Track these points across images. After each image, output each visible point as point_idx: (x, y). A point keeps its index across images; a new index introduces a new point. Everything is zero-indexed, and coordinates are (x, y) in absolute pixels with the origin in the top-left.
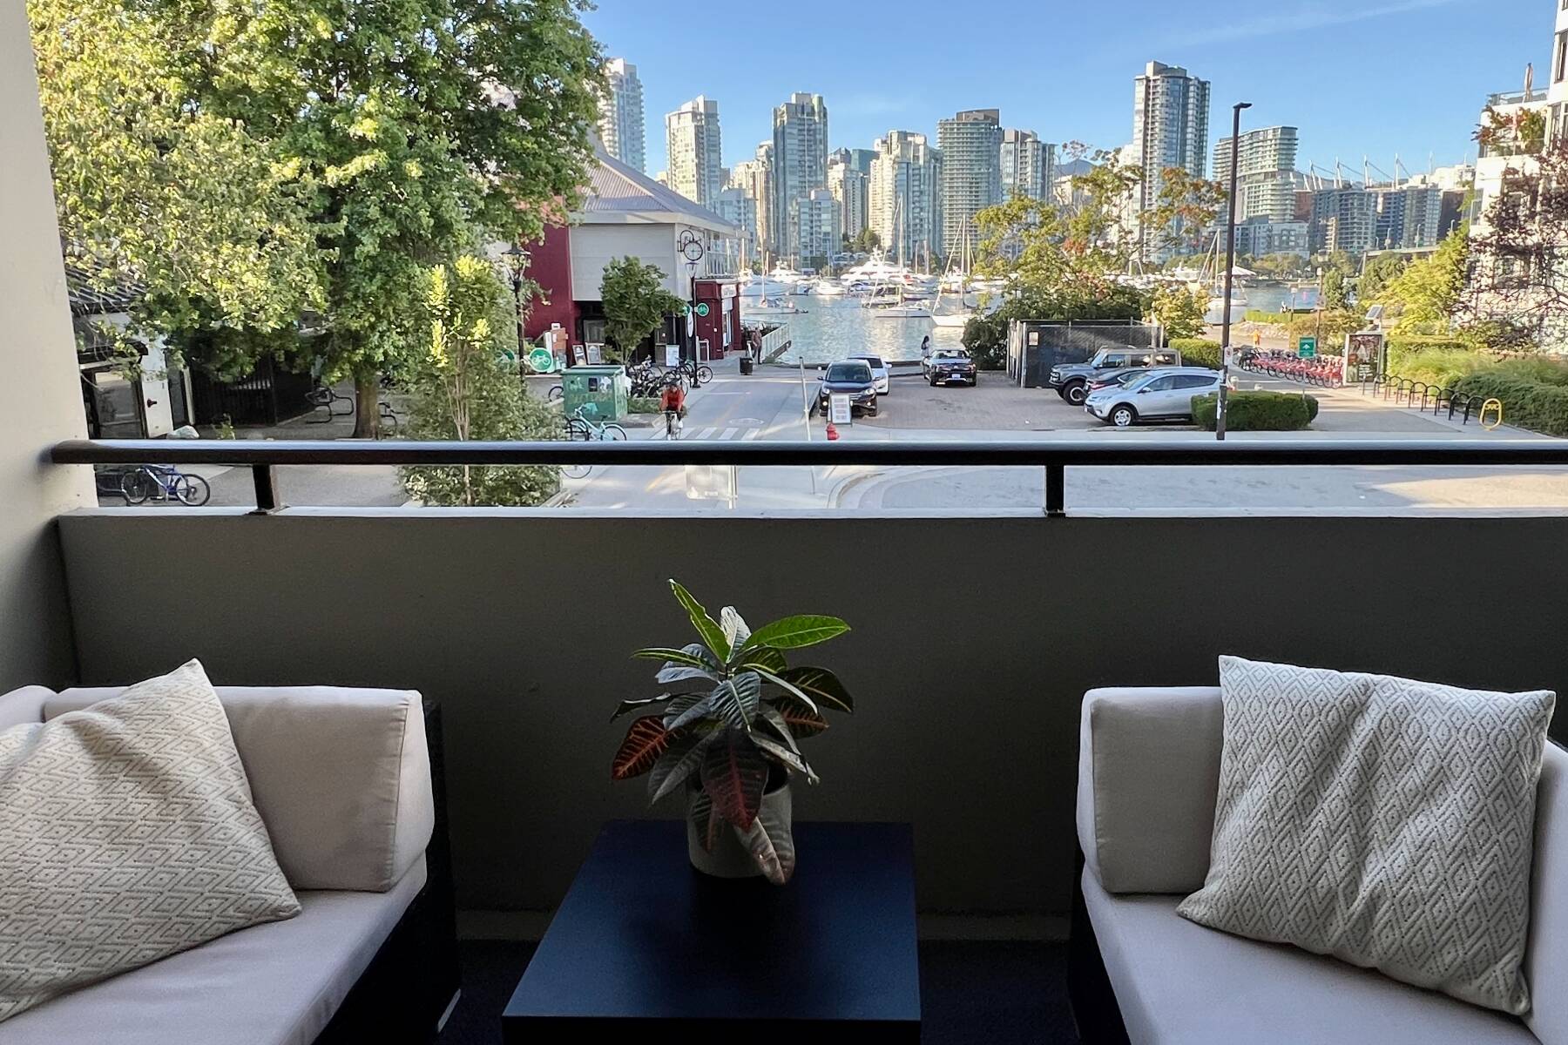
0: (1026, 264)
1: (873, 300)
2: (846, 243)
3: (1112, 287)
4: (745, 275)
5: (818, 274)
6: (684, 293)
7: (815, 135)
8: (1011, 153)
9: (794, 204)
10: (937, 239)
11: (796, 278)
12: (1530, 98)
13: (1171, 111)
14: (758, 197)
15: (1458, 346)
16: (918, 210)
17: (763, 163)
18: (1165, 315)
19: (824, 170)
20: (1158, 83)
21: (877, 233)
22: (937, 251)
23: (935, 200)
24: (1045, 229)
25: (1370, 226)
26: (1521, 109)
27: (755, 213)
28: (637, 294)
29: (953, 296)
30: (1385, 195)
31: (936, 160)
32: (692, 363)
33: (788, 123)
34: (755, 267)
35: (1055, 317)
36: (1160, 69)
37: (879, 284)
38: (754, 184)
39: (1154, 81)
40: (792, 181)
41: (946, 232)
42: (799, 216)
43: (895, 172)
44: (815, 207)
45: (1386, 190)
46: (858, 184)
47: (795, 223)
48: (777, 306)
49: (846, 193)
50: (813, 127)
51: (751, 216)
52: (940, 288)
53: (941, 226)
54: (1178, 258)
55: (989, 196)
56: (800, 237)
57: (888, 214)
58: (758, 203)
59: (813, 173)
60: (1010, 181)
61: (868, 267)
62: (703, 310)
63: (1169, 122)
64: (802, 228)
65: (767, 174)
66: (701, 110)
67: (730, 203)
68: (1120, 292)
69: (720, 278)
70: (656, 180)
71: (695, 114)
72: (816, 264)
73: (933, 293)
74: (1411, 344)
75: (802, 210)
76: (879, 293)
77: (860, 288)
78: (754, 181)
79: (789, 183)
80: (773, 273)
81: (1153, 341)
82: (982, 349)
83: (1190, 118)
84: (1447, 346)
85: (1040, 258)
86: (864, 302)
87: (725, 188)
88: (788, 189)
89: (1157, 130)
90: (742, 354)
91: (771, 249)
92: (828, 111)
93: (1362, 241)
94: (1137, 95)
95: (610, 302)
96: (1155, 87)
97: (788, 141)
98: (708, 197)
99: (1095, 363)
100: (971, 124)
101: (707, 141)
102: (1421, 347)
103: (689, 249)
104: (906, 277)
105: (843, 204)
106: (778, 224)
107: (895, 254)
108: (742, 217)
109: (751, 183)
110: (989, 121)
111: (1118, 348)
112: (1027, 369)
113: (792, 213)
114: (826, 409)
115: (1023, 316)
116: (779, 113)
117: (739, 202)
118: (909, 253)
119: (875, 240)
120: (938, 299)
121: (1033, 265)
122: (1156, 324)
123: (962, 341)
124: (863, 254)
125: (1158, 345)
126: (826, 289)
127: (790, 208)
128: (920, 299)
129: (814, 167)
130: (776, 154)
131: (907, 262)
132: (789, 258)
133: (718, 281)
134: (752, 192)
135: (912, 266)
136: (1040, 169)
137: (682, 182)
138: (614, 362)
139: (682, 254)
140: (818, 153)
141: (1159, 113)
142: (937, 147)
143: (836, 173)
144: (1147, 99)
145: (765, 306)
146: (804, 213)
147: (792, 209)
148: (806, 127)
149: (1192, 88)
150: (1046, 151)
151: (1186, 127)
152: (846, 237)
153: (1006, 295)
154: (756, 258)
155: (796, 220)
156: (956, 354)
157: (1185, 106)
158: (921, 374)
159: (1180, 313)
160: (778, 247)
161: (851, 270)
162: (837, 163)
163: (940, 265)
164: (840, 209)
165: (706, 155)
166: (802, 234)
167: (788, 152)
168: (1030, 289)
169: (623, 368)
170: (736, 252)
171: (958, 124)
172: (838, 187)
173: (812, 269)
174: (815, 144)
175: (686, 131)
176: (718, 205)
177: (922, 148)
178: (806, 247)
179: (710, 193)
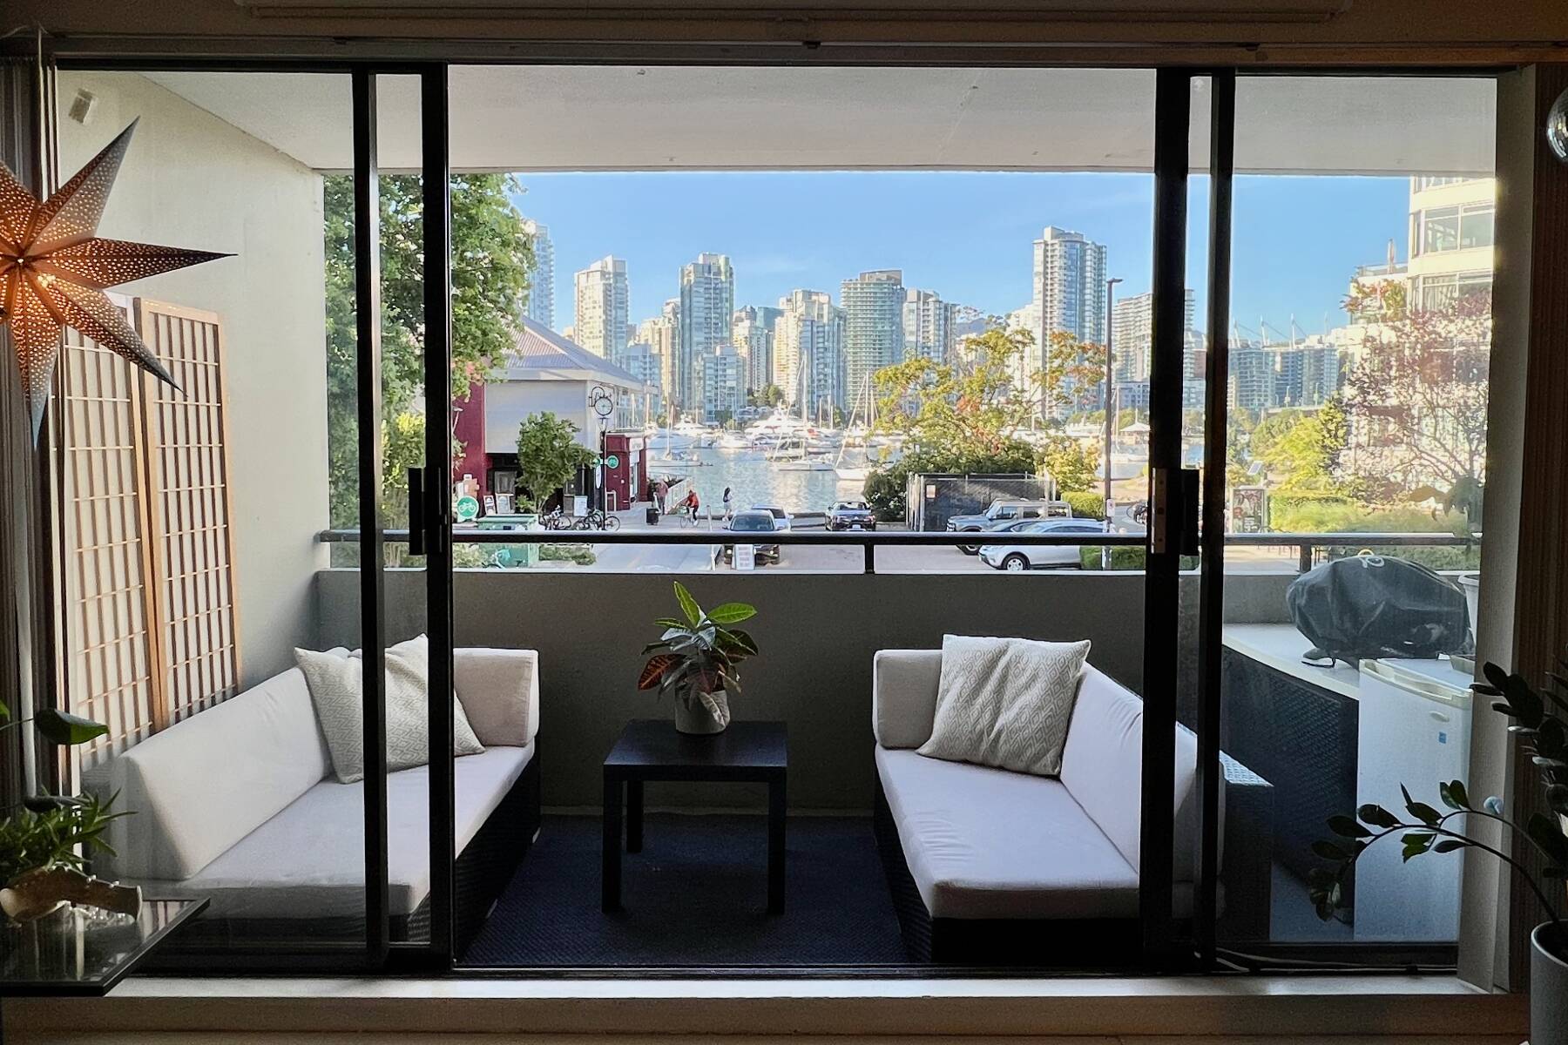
0: (923, 420)
1: (777, 454)
2: (751, 397)
3: (1007, 442)
4: (651, 429)
5: (722, 427)
6: (594, 446)
7: (721, 294)
8: (913, 311)
9: (700, 359)
10: (841, 394)
11: (701, 431)
12: (1394, 271)
13: (1069, 273)
14: (663, 351)
15: (1337, 500)
16: (822, 366)
17: (670, 319)
18: (1057, 469)
19: (730, 326)
20: (1057, 246)
21: (781, 388)
22: (841, 406)
23: (839, 356)
24: (942, 387)
25: (1269, 384)
26: (1386, 280)
27: (660, 369)
28: (553, 448)
29: (858, 449)
30: (1282, 354)
31: (840, 318)
32: (600, 513)
33: (695, 282)
34: (660, 421)
35: (952, 471)
36: (1057, 234)
37: (783, 438)
38: (660, 341)
39: (1052, 245)
40: (698, 337)
41: (850, 387)
42: (704, 371)
43: (800, 329)
44: (721, 362)
45: (1283, 349)
46: (763, 340)
47: (700, 378)
48: (682, 459)
49: (751, 348)
50: (720, 286)
51: (656, 371)
52: (844, 442)
53: (845, 382)
54: (1081, 414)
55: (893, 353)
56: (705, 392)
57: (792, 369)
58: (663, 359)
59: (718, 329)
60: (913, 339)
61: (772, 421)
62: (613, 462)
63: (1068, 284)
64: (708, 382)
65: (673, 329)
66: (610, 268)
67: (636, 358)
68: (1015, 448)
69: (627, 431)
70: (562, 335)
71: (603, 274)
72: (720, 417)
73: (837, 447)
74: (1292, 499)
75: (708, 365)
76: (783, 447)
77: (763, 442)
78: (660, 335)
79: (695, 339)
80: (677, 426)
81: (1046, 495)
82: (881, 502)
83: (1088, 280)
84: (1327, 500)
85: (937, 414)
86: (767, 455)
87: (631, 343)
88: (694, 344)
89: (1056, 291)
90: (648, 505)
91: (676, 403)
92: (734, 271)
93: (1262, 399)
94: (1036, 258)
95: (527, 455)
96: (1053, 251)
97: (694, 299)
98: (614, 352)
99: (989, 515)
100: (874, 284)
101: (615, 300)
102: (1302, 500)
103: (600, 404)
104: (810, 431)
105: (748, 359)
106: (683, 379)
107: (799, 408)
108: (648, 371)
109: (657, 338)
110: (892, 282)
111: (1010, 500)
112: (925, 520)
113: (697, 368)
114: (730, 557)
115: (921, 470)
116: (686, 272)
117: (645, 357)
118: (813, 408)
119: (779, 395)
120: (841, 454)
121: (930, 421)
122: (1048, 478)
123: (863, 494)
124: (767, 409)
125: (1051, 499)
126: (729, 442)
127: (695, 363)
128: (824, 453)
129: (718, 325)
130: (683, 312)
131: (811, 417)
132: (693, 411)
133: (627, 435)
134: (657, 347)
135: (816, 420)
136: (942, 328)
137: (588, 338)
138: (527, 511)
139: (593, 409)
140: (724, 310)
141: (1058, 275)
142: (841, 305)
143: (741, 330)
144: (1046, 262)
145: (669, 458)
146: (710, 368)
147: (697, 365)
148: (713, 286)
149: (1089, 252)
150: (947, 311)
151: (1084, 288)
152: (750, 392)
153: (905, 449)
154: (660, 411)
155: (701, 374)
156: (856, 506)
157: (1083, 269)
158: (823, 525)
159: (1071, 468)
160: (683, 401)
161: (755, 424)
162: (742, 320)
163: (843, 419)
164: (744, 365)
165: (614, 312)
166: (707, 389)
167: (694, 309)
168: (928, 445)
169: (536, 516)
170: (641, 406)
171: (862, 284)
172: (743, 343)
173: (717, 423)
174: (721, 302)
175: (593, 288)
176: (624, 361)
177: (826, 307)
178: (710, 401)
179: (616, 348)
